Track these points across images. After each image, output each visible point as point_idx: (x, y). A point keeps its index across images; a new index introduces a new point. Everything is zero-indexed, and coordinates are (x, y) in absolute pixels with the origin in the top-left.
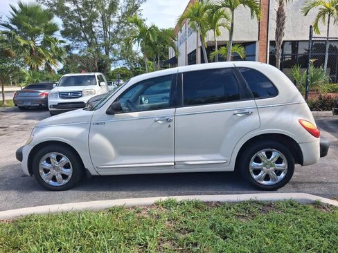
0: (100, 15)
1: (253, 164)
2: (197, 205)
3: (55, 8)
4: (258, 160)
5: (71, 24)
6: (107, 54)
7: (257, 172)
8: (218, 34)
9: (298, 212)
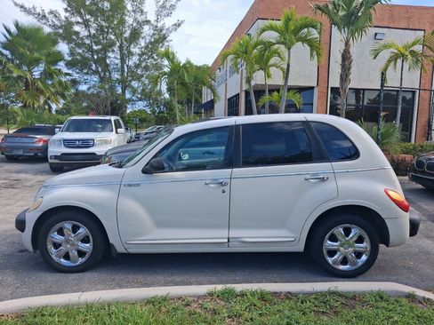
0: (118, 44)
1: (329, 244)
2: (263, 297)
3: (61, 31)
4: (334, 238)
5: (79, 53)
6: (124, 92)
7: (332, 253)
8: (269, 77)
9: (391, 307)
